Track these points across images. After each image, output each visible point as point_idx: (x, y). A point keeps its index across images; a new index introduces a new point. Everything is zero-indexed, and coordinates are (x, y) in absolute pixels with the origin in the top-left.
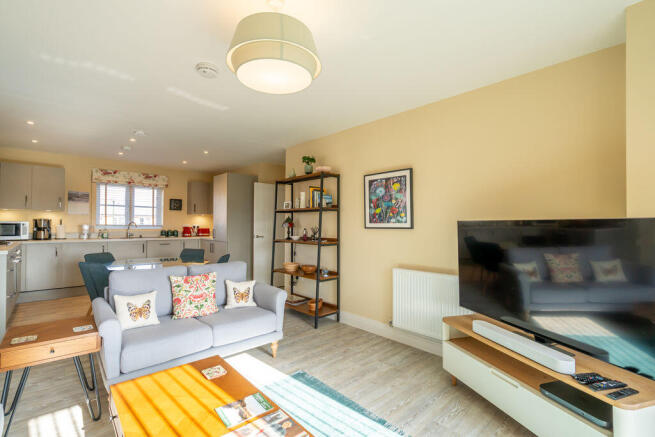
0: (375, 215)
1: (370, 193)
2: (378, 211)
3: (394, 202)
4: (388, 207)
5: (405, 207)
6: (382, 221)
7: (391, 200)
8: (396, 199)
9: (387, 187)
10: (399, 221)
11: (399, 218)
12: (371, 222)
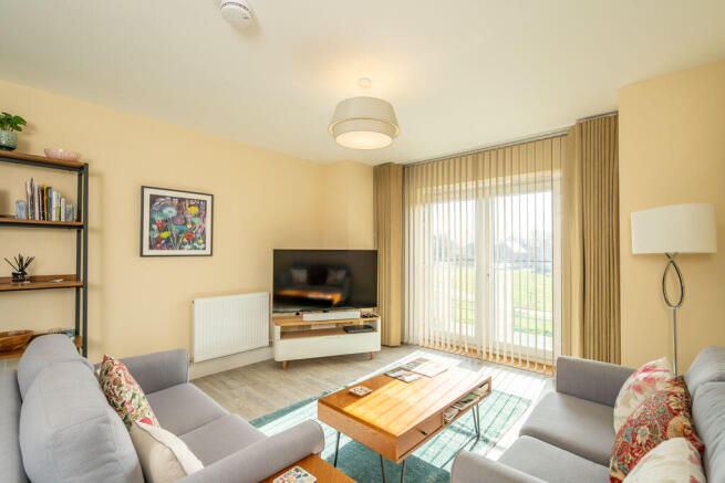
0: (159, 240)
1: (151, 212)
2: (165, 235)
3: (189, 226)
4: (181, 232)
5: (204, 233)
6: (171, 247)
7: (185, 224)
8: (193, 223)
9: (179, 208)
10: (195, 248)
11: (195, 244)
12: (151, 247)
